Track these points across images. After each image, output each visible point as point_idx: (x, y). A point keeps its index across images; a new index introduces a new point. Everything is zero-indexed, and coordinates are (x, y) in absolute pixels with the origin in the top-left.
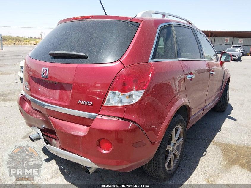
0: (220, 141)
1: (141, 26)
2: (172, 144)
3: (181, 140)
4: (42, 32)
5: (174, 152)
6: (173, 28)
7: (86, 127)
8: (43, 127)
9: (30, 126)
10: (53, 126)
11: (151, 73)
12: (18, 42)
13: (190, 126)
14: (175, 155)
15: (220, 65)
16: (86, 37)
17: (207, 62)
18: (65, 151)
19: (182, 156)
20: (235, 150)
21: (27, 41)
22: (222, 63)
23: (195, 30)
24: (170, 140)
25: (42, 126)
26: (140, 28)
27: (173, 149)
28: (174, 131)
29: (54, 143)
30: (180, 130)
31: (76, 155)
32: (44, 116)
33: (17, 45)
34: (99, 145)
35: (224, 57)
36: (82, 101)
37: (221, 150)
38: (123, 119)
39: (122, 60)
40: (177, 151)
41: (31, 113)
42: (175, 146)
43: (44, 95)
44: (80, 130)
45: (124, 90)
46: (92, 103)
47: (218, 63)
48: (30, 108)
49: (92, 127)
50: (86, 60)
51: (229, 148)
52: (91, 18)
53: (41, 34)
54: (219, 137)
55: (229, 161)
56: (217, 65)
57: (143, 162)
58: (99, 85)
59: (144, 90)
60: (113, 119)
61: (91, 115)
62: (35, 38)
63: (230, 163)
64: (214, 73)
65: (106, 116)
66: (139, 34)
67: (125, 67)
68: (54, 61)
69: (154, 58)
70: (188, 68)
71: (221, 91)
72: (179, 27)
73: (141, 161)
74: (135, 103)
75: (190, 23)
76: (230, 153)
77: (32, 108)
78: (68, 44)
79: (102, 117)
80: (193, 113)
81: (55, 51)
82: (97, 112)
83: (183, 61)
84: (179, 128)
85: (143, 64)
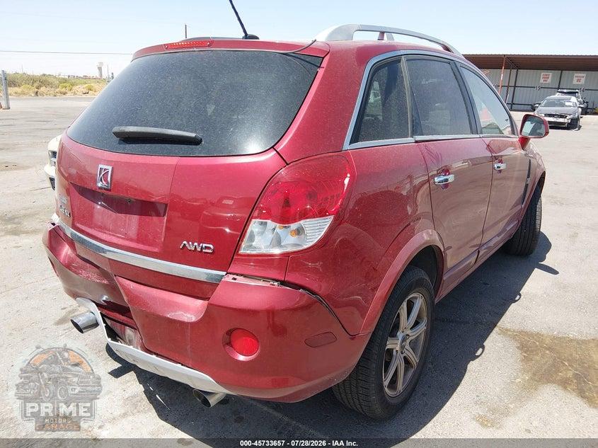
0: (517, 327)
1: (324, 64)
2: (400, 335)
3: (422, 327)
4: (101, 63)
5: (404, 355)
6: (404, 65)
7: (199, 303)
8: (104, 299)
9: (75, 295)
10: (125, 298)
11: (349, 175)
12: (44, 87)
13: (444, 292)
14: (407, 361)
15: (519, 145)
16: (198, 91)
17: (487, 140)
18: (154, 356)
19: (424, 364)
20: (549, 349)
21: (65, 85)
22: (524, 141)
23: (458, 65)
24: (396, 327)
25: (102, 296)
26: (324, 69)
27: (403, 347)
28: (404, 305)
29: (129, 335)
30: (419, 303)
31: (179, 365)
32: (104, 274)
33: (42, 95)
34: (229, 344)
35: (529, 126)
36: (190, 243)
37: (518, 348)
38: (283, 283)
39: (280, 147)
40: (413, 353)
41: (75, 267)
42: (408, 341)
43: (102, 228)
44: (186, 309)
45: (285, 218)
46: (211, 246)
47: (516, 139)
48: (73, 255)
49: (212, 303)
50: (198, 147)
51: (538, 343)
52: (209, 46)
53: (100, 69)
54: (514, 316)
55: (534, 374)
56: (512, 144)
57: (330, 380)
58: (230, 202)
59: (332, 217)
60: (261, 283)
61: (212, 275)
62: (85, 77)
63: (536, 378)
64: (503, 166)
65: (245, 277)
66: (321, 84)
67: (287, 164)
68: (124, 149)
69: (355, 139)
70: (437, 158)
71: (523, 206)
72: (418, 61)
73: (326, 378)
74: (310, 248)
75: (447, 49)
76: (537, 354)
77: (78, 256)
78: (157, 109)
79: (235, 279)
80: (450, 262)
81: (127, 125)
82: (225, 266)
83: (427, 143)
84: (416, 298)
85: (330, 156)
